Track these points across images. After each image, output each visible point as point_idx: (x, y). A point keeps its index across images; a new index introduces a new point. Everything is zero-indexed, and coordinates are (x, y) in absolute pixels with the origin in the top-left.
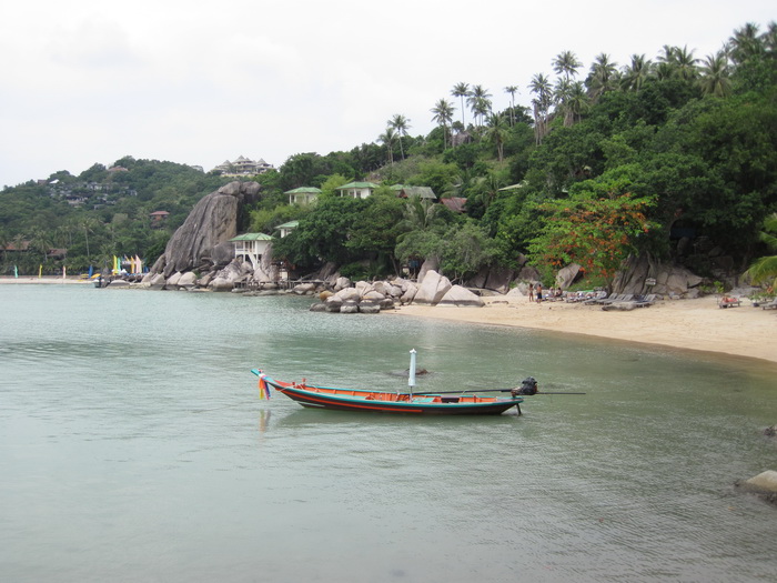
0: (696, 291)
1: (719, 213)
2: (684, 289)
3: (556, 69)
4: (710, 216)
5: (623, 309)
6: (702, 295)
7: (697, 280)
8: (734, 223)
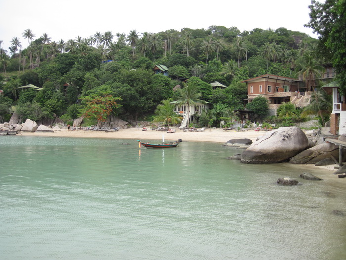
0: (126, 126)
1: (135, 102)
2: (123, 126)
3: (24, 36)
4: (133, 104)
5: (112, 132)
6: (128, 128)
7: (126, 123)
8: (139, 105)
